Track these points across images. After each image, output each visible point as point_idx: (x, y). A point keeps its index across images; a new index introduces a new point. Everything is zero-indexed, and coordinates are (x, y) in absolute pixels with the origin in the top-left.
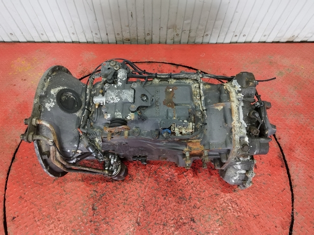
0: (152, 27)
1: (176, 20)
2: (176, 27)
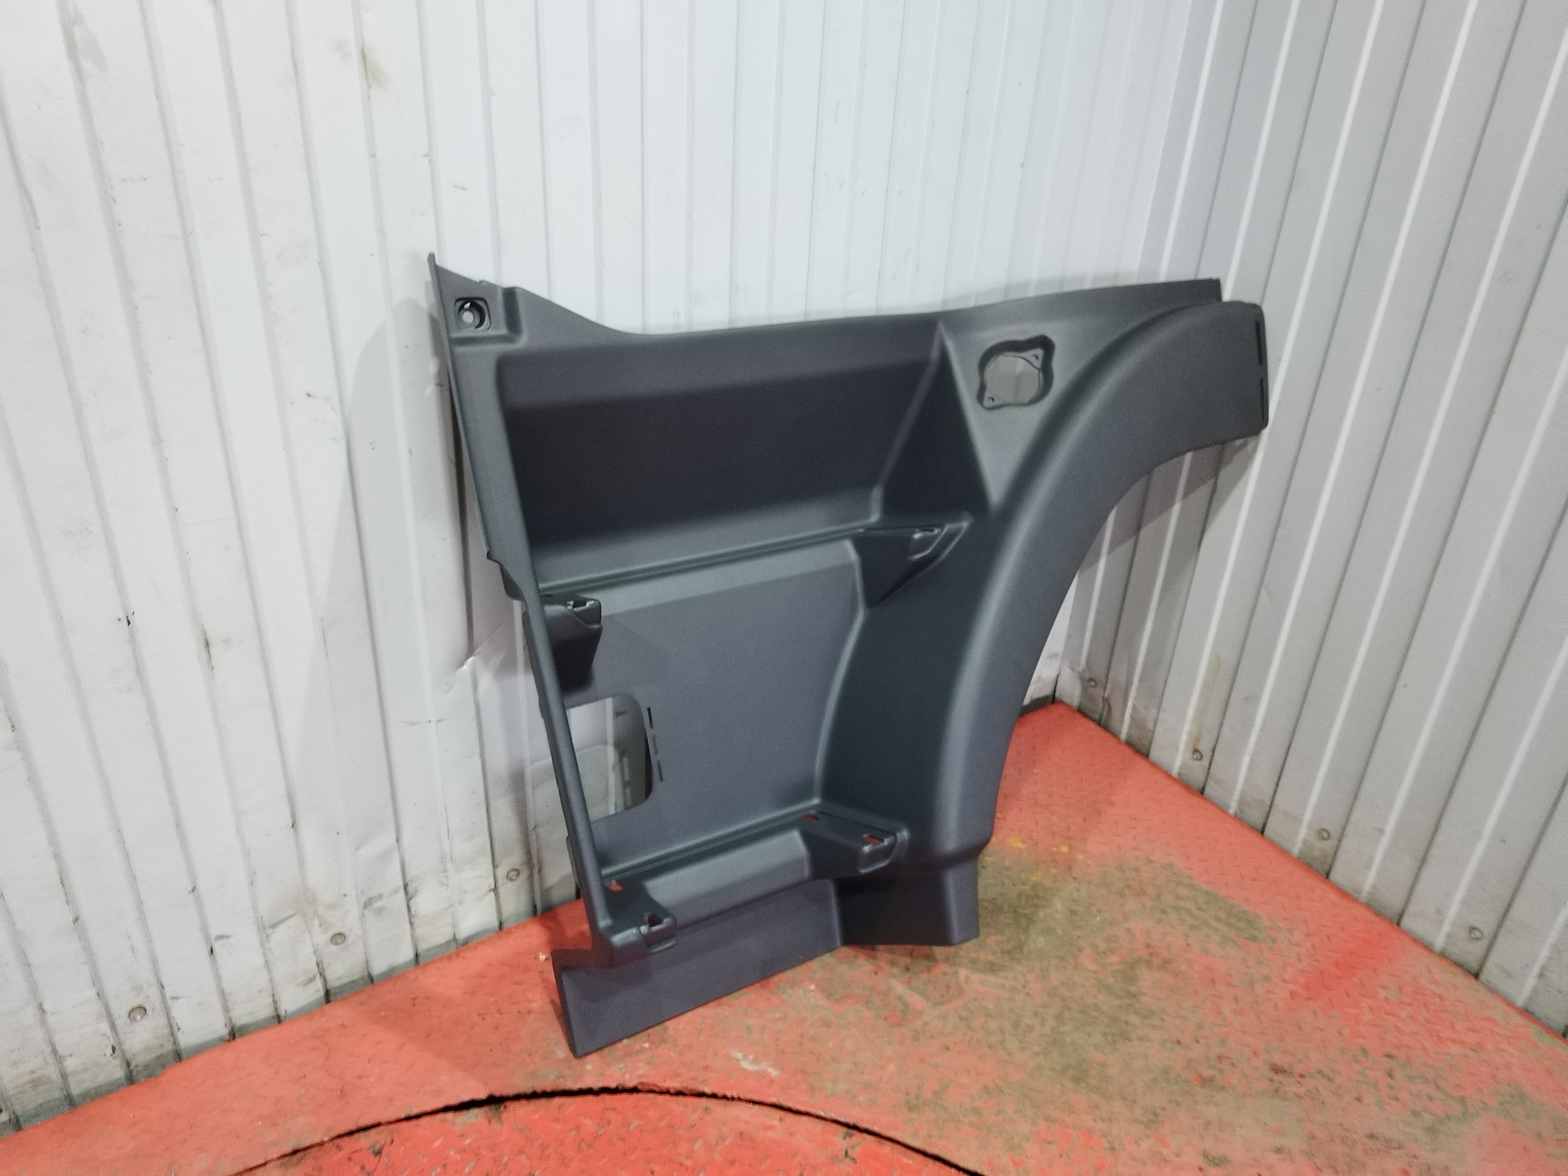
0: (154, 962)
1: (301, 862)
2: (314, 901)
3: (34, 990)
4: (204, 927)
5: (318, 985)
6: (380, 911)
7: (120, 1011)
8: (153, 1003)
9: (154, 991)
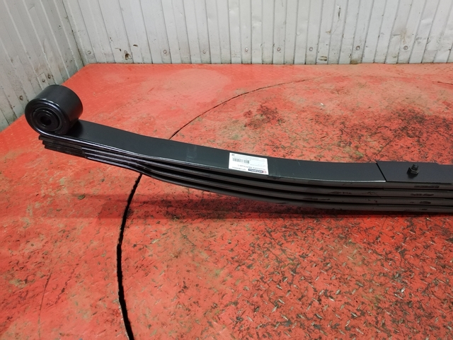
0: (367, 34)
1: (408, 19)
2: (405, 33)
3: (344, 30)
4: (380, 28)
5: (396, 59)
6: (419, 43)
7: (355, 46)
8: (362, 47)
9: (363, 43)
